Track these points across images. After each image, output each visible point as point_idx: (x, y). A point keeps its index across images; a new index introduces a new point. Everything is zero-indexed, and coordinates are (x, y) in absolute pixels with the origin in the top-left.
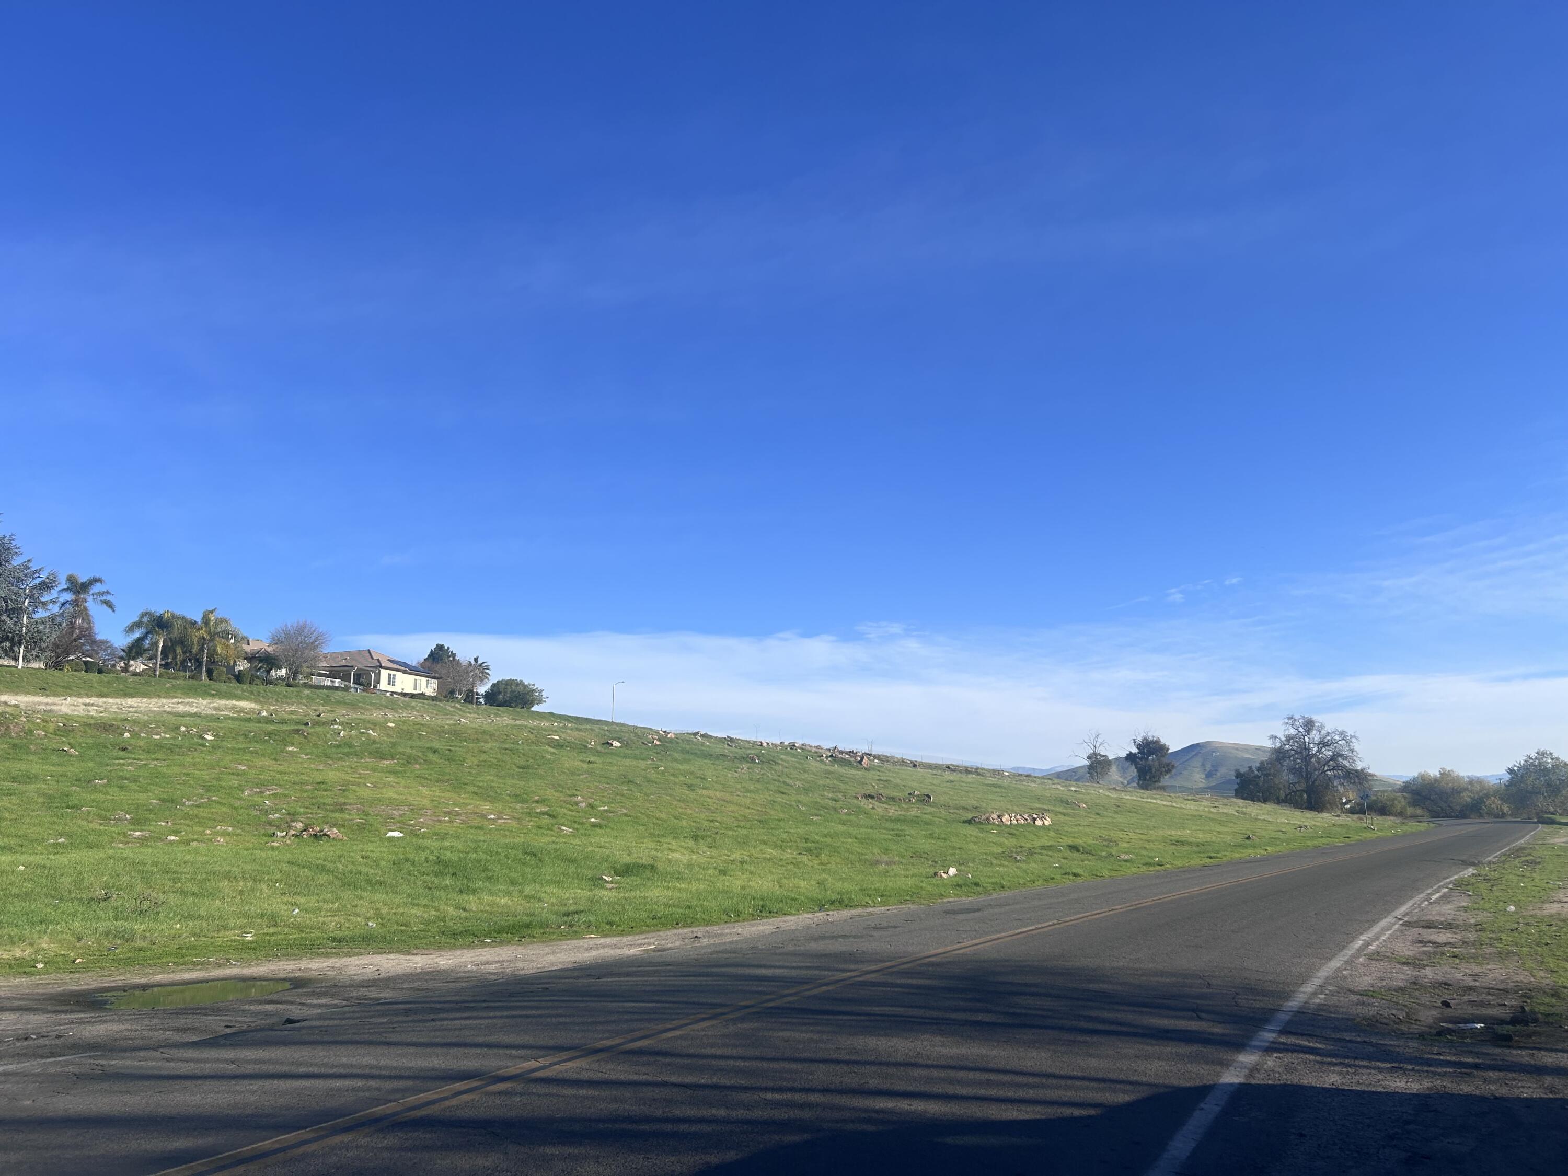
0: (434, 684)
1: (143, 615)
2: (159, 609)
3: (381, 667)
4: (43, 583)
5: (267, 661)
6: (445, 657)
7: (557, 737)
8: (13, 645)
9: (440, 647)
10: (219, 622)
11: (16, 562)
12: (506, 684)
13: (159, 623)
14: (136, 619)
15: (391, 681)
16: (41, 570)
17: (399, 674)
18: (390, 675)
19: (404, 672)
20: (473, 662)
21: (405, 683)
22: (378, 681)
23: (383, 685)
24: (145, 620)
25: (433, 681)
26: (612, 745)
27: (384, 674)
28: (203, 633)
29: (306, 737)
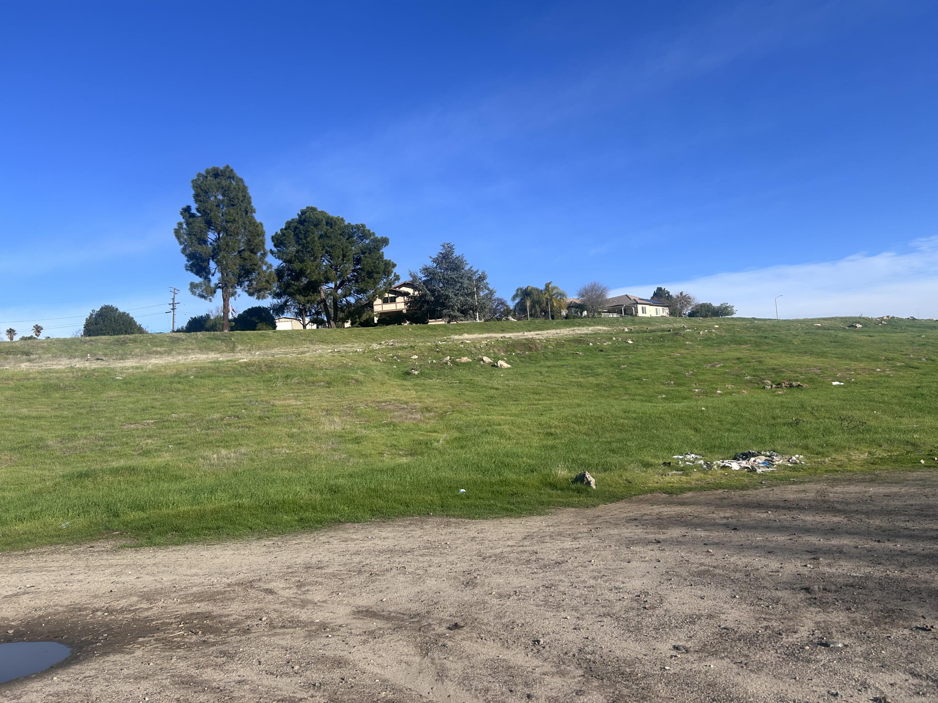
0: (667, 310)
1: (518, 290)
2: (524, 286)
3: (637, 303)
4: (480, 277)
5: (580, 307)
6: (663, 295)
7: (819, 325)
8: (474, 312)
9: (659, 289)
10: (554, 288)
11: (467, 268)
12: (701, 307)
13: (526, 293)
14: (515, 293)
15: (644, 311)
16: (477, 271)
17: (647, 306)
18: (643, 307)
19: (650, 305)
20: (680, 296)
21: (652, 311)
22: (637, 312)
23: (640, 314)
24: (519, 292)
25: (666, 308)
26: (856, 327)
27: (640, 307)
28: (547, 296)
29: (684, 337)
